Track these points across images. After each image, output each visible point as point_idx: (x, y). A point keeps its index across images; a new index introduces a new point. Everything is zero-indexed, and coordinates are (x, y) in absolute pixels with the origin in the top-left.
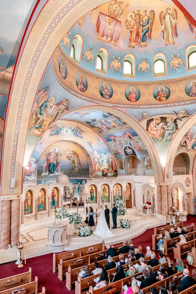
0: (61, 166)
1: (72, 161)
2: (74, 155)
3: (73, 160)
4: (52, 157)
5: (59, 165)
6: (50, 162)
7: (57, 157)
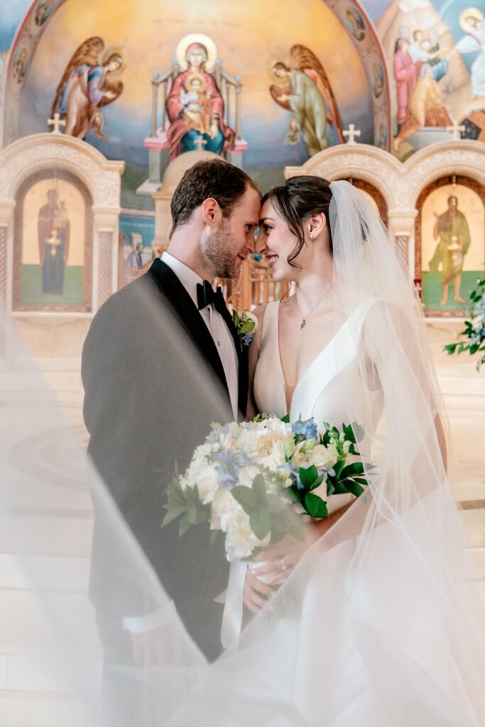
0: (243, 151)
1: (298, 116)
2: (302, 69)
3: (301, 105)
4: (193, 96)
5: (233, 146)
6: (185, 126)
7: (217, 101)
